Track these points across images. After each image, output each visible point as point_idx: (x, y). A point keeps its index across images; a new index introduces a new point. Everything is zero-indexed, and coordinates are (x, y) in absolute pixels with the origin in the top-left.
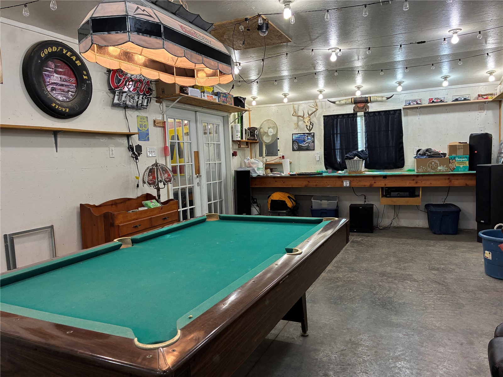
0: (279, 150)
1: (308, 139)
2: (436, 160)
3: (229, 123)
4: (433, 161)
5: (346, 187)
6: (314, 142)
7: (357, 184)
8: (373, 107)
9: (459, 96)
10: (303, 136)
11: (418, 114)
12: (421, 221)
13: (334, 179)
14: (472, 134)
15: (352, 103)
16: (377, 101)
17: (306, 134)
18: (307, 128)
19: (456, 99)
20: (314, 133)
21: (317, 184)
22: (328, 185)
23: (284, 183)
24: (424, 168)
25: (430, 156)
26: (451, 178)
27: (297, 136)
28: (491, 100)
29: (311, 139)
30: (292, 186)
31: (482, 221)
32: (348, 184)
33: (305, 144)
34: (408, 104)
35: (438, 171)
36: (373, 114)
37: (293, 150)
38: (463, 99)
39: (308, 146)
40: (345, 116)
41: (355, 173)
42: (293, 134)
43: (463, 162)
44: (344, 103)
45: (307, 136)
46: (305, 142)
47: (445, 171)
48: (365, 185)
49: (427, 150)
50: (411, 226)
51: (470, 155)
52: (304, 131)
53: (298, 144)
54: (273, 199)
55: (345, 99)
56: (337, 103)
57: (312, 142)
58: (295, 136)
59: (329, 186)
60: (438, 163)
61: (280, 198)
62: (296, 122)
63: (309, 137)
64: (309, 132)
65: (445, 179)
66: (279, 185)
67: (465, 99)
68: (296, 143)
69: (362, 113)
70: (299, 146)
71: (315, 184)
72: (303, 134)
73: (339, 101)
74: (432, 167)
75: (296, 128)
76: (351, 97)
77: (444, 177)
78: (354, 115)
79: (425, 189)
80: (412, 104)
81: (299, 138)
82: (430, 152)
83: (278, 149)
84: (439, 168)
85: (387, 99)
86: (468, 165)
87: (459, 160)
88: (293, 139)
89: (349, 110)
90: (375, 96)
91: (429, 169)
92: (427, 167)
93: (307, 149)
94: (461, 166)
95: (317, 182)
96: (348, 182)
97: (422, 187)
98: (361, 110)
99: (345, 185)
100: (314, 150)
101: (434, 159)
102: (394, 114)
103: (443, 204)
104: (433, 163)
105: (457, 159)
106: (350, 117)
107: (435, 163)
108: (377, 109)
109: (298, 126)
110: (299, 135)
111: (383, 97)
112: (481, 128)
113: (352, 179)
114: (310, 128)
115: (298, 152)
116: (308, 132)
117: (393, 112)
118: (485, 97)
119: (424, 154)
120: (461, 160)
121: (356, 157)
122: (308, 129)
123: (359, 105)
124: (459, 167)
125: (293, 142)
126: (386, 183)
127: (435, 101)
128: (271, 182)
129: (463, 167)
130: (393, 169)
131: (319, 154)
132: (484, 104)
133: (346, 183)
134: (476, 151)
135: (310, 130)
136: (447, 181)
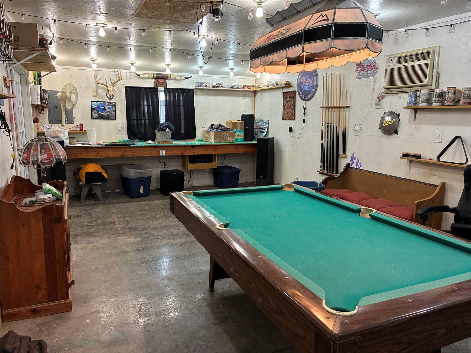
0: (75, 118)
1: (109, 108)
2: (226, 133)
3: (29, 83)
4: (225, 134)
5: (163, 156)
6: (115, 111)
7: (170, 153)
8: (171, 84)
9: (233, 85)
10: (103, 104)
11: (205, 94)
12: (208, 180)
13: (150, 149)
14: (243, 114)
15: (153, 78)
16: (175, 79)
17: (106, 103)
18: (107, 96)
19: (232, 86)
20: (115, 102)
21: (134, 153)
22: (145, 154)
23: (98, 153)
24: (219, 139)
25: (222, 130)
26: (238, 147)
27: (96, 104)
28: (252, 90)
29: (112, 108)
30: (107, 156)
31: (261, 177)
32: (164, 153)
33: (106, 113)
34: (199, 86)
35: (228, 141)
36: (171, 90)
37: (92, 119)
38: (236, 87)
39: (109, 115)
40: (147, 89)
41: (167, 143)
42: (91, 101)
43: (240, 135)
44: (147, 77)
45: (108, 105)
46: (106, 111)
47: (232, 141)
48: (177, 154)
49: (220, 125)
50: (201, 185)
51: (244, 130)
52: (104, 99)
53: (98, 112)
54: (89, 171)
55: (148, 74)
56: (142, 76)
57: (113, 112)
58: (94, 104)
59: (145, 156)
60: (228, 135)
61: (96, 170)
62: (95, 89)
63: (109, 106)
64: (110, 101)
65: (234, 148)
66: (92, 155)
67: (237, 88)
68: (96, 111)
69: (163, 89)
70: (98, 114)
71: (132, 154)
72: (103, 103)
73: (143, 74)
74: (224, 138)
75: (95, 96)
76: (154, 72)
77: (233, 146)
78: (155, 90)
79: (220, 155)
80: (202, 85)
81: (99, 106)
82: (221, 127)
83: (74, 116)
84: (229, 139)
85: (185, 79)
86: (243, 137)
87: (238, 133)
88: (92, 107)
89: (150, 84)
90: (174, 75)
91: (222, 140)
92: (221, 138)
93: (108, 118)
94: (240, 138)
95: (134, 151)
96: (164, 152)
97: (218, 154)
98: (161, 85)
99: (161, 154)
100: (116, 119)
101: (226, 132)
102: (188, 93)
103: (222, 166)
104: (225, 135)
105: (237, 132)
106: (152, 90)
107: (226, 135)
108: (174, 87)
109: (97, 93)
110: (99, 103)
111: (181, 77)
112: (244, 110)
113: (166, 148)
114: (110, 97)
115: (98, 121)
116: (108, 101)
117: (188, 90)
118: (249, 87)
119: (218, 128)
120: (240, 133)
121: (168, 129)
122: (108, 98)
123: (159, 80)
124: (238, 138)
125: (92, 109)
126: (194, 152)
127: (218, 86)
128: (82, 153)
129: (241, 138)
130: (188, 139)
131: (121, 123)
132: (246, 92)
133: (163, 153)
134: (247, 127)
135: (110, 99)
136: (235, 149)
